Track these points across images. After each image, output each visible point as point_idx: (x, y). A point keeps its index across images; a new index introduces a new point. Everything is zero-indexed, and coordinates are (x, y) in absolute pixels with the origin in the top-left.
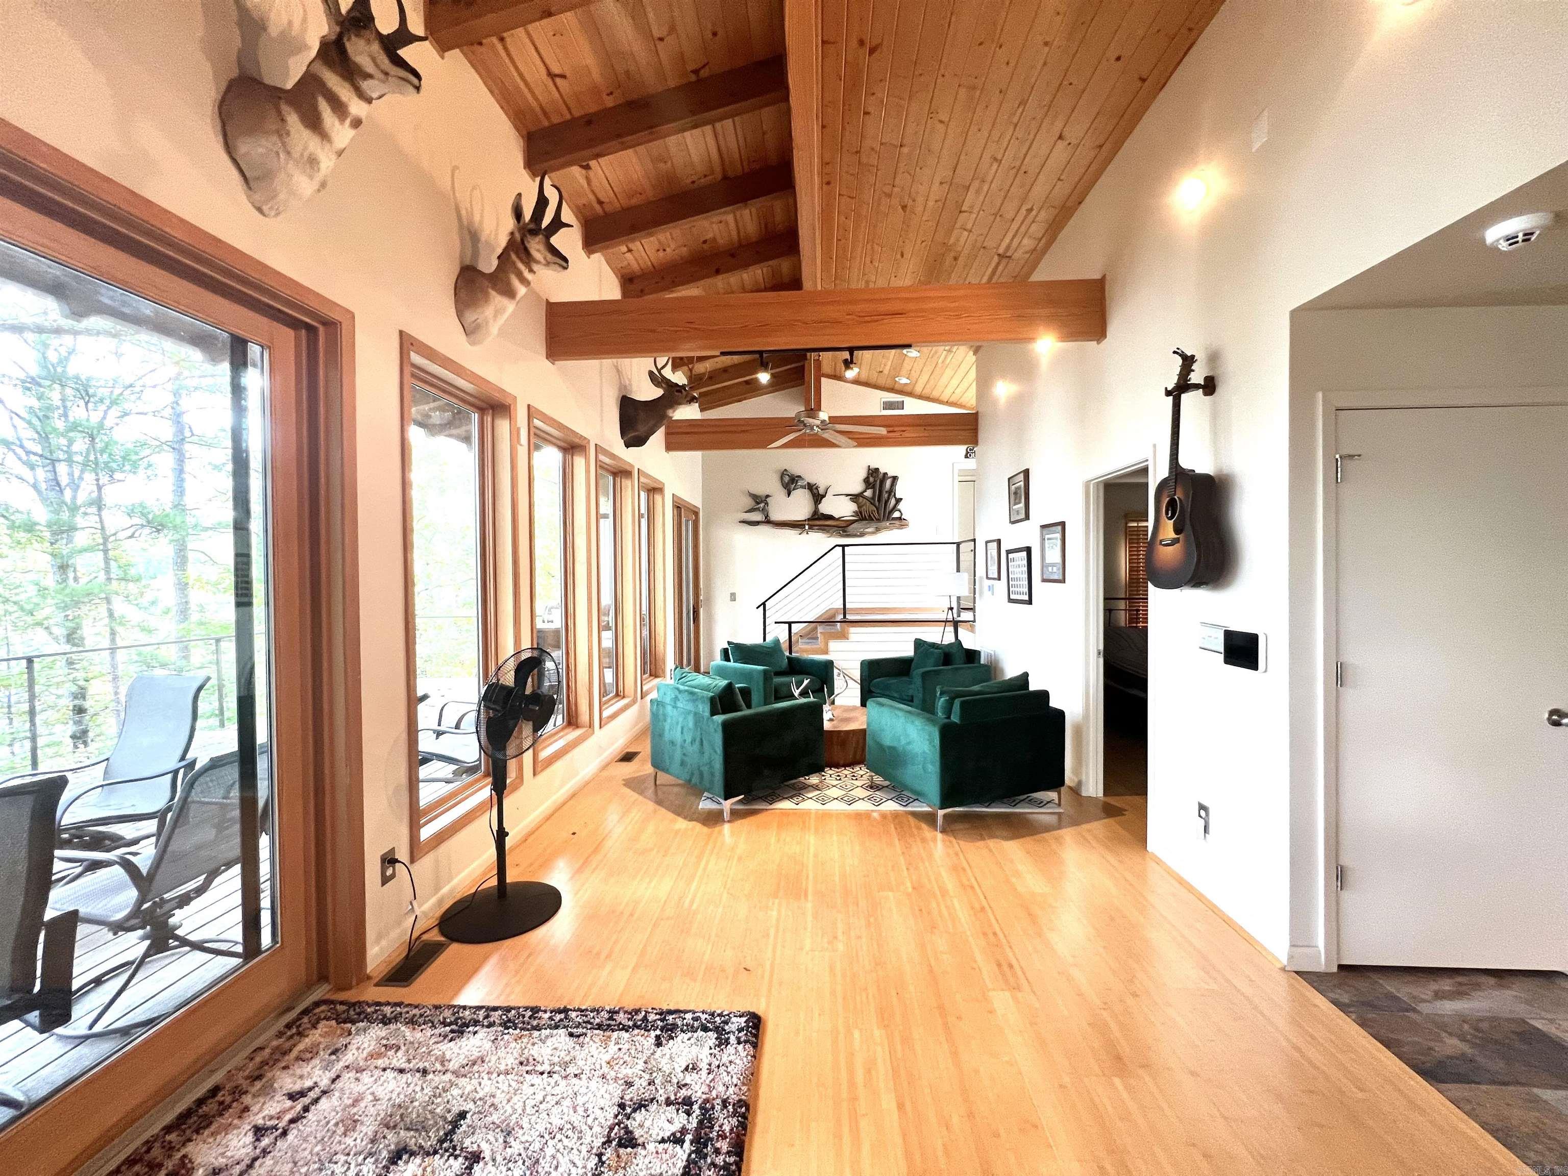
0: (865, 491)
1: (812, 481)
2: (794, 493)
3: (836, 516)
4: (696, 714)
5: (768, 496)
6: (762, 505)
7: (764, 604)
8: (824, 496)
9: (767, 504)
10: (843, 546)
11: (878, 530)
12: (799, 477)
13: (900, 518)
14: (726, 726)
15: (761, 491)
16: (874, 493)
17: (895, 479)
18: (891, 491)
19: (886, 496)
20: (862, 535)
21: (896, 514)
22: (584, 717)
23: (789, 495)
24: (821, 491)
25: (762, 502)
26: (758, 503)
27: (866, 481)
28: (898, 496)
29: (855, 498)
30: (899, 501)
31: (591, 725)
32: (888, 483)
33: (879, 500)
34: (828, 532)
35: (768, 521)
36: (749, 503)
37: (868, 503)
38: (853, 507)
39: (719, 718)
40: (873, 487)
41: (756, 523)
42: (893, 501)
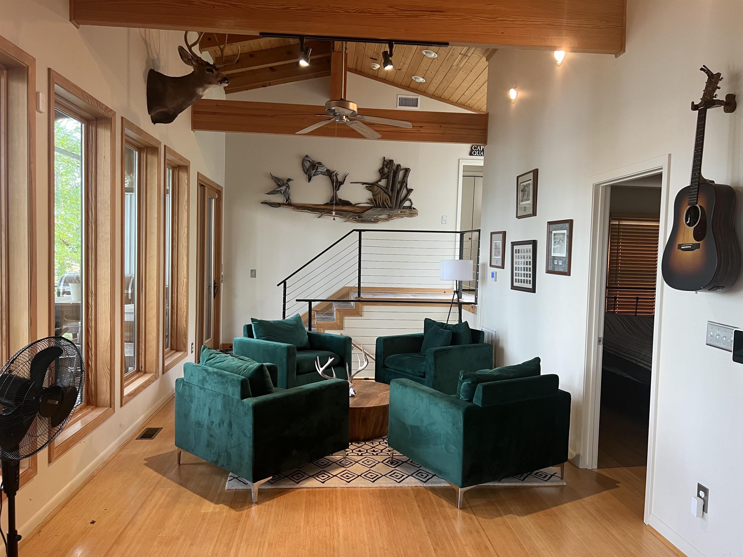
0: (380, 181)
1: (331, 168)
2: (314, 178)
3: (353, 203)
4: (224, 396)
5: (289, 180)
6: (284, 188)
7: (284, 282)
8: (342, 183)
9: (288, 187)
10: (360, 231)
11: (390, 217)
12: (319, 163)
13: (410, 208)
14: (256, 408)
15: (282, 174)
16: (388, 183)
17: (407, 171)
18: (404, 182)
19: (399, 186)
20: (376, 221)
21: (407, 204)
22: (104, 396)
23: (310, 180)
24: (340, 179)
25: (283, 185)
26: (280, 186)
27: (381, 171)
28: (409, 187)
29: (370, 186)
30: (410, 191)
31: (111, 405)
32: (401, 174)
33: (392, 190)
34: (345, 217)
35: (289, 204)
36: (272, 185)
37: (382, 192)
38: (368, 195)
39: (250, 401)
40: (387, 178)
41: (279, 205)
42: (404, 192)
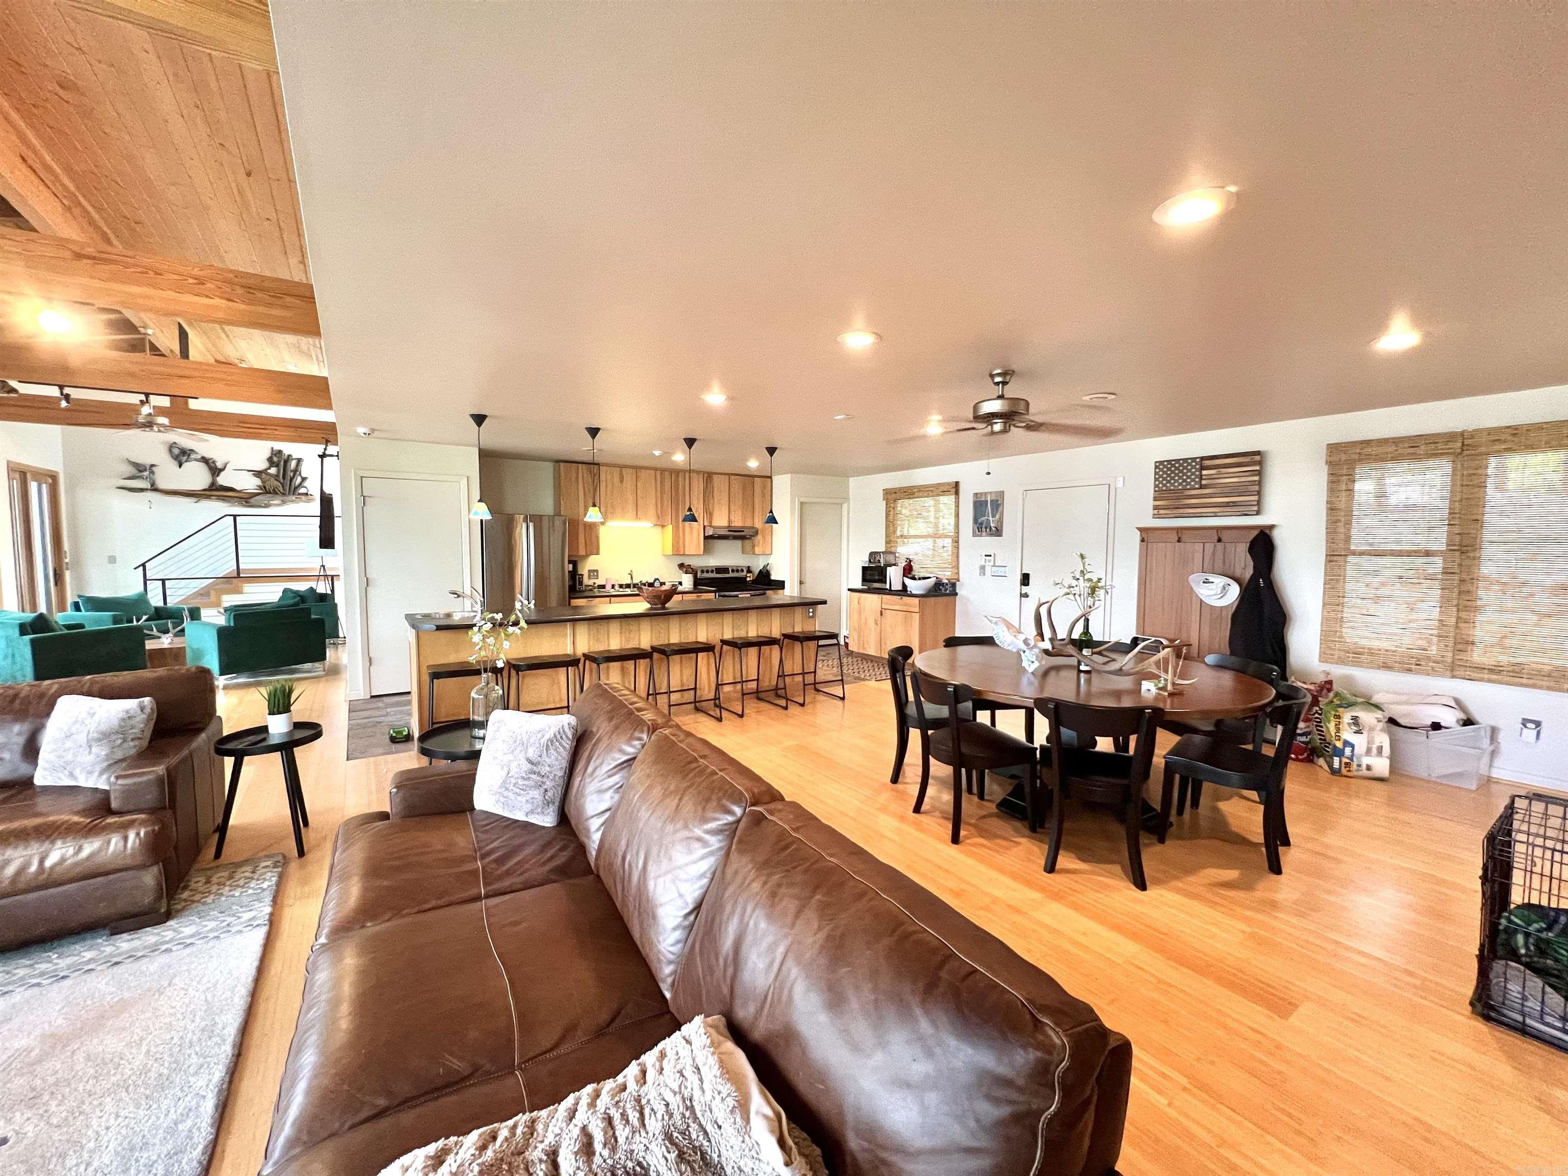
0: (269, 468)
1: (207, 455)
2: (186, 465)
3: (238, 489)
5: (152, 466)
6: (146, 474)
7: (144, 565)
8: (221, 470)
9: (152, 472)
10: (235, 516)
11: (284, 502)
12: (192, 450)
13: (307, 494)
16: (279, 471)
17: (299, 461)
18: (296, 471)
19: (292, 474)
20: (267, 506)
21: (302, 490)
23: (180, 466)
24: (219, 465)
25: (145, 470)
26: (141, 471)
27: (270, 460)
28: (303, 475)
29: (258, 474)
30: (304, 479)
32: (293, 464)
33: (284, 478)
34: (229, 502)
35: (154, 489)
36: (130, 470)
37: (272, 479)
38: (258, 482)
40: (277, 466)
41: (142, 490)
42: (299, 480)
